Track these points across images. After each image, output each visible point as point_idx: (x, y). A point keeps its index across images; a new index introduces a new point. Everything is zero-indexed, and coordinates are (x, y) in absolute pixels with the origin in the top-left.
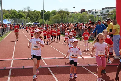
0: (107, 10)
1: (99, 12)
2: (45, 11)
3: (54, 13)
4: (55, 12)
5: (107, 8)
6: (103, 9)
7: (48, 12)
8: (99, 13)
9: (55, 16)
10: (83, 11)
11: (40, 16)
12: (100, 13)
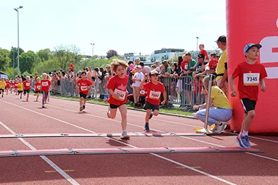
0: (165, 54)
1: (147, 59)
2: (21, 51)
3: (44, 55)
4: (46, 54)
5: (164, 51)
6: (157, 52)
7: (30, 53)
8: (148, 61)
9: (46, 62)
10: (112, 54)
11: (9, 60)
12: (150, 61)
